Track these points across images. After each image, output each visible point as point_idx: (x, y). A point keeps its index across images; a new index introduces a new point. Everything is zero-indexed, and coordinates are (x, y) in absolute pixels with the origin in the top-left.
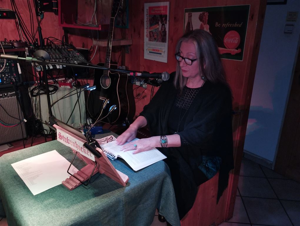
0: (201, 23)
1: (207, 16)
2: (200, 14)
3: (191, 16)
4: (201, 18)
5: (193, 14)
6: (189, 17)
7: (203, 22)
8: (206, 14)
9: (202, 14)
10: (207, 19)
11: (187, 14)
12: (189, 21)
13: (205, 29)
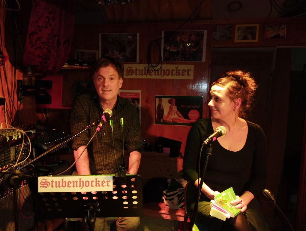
0: (170, 105)
1: (175, 101)
2: (169, 100)
3: (161, 100)
4: (170, 102)
5: (163, 99)
6: (159, 101)
7: (172, 104)
8: (173, 100)
10: (175, 102)
11: (157, 99)
12: (160, 103)
13: (174, 109)
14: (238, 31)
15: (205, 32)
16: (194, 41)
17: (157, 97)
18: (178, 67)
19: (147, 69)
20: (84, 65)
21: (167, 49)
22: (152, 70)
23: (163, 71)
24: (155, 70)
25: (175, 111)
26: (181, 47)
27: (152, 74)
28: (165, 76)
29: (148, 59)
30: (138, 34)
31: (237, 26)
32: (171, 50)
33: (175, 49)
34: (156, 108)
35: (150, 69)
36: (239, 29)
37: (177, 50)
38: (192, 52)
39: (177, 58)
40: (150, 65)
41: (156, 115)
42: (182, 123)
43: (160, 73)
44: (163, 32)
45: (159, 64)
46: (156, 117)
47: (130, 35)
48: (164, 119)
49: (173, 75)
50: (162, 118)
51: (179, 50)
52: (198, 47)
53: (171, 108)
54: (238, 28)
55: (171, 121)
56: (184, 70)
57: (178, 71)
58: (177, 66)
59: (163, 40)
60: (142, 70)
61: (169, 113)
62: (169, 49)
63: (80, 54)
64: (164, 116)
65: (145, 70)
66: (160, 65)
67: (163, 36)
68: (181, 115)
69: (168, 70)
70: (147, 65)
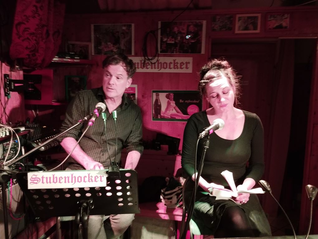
0: (168, 100)
2: (167, 94)
3: (159, 95)
4: (167, 97)
5: (160, 94)
6: (156, 96)
7: (169, 99)
8: (171, 94)
9: (168, 94)
10: (173, 97)
11: (154, 94)
12: (157, 98)
13: (172, 104)
14: (239, 21)
15: (204, 23)
16: (192, 31)
17: (154, 92)
18: (176, 60)
19: (143, 62)
20: (76, 58)
21: (164, 40)
22: (148, 63)
23: (160, 64)
24: (151, 63)
25: (173, 106)
26: (179, 39)
27: (148, 67)
28: (162, 69)
29: (144, 52)
30: (133, 25)
31: (238, 16)
32: (168, 42)
33: (173, 41)
34: (154, 103)
35: (146, 62)
36: (240, 19)
37: (175, 42)
38: (190, 44)
39: (175, 50)
40: (146, 58)
41: (154, 111)
42: (181, 118)
43: (156, 67)
44: (160, 22)
45: (155, 56)
46: (154, 113)
47: (125, 26)
48: (162, 114)
49: (170, 68)
50: (160, 114)
51: (177, 41)
52: (197, 38)
53: (169, 104)
54: (239, 17)
55: (170, 117)
56: (182, 63)
57: (176, 64)
58: (174, 58)
59: (159, 31)
60: (138, 63)
61: (167, 109)
62: (167, 41)
63: (71, 46)
64: (161, 112)
65: (141, 64)
66: (156, 58)
67: (159, 26)
68: (179, 111)
69: (165, 63)
70: (143, 58)
